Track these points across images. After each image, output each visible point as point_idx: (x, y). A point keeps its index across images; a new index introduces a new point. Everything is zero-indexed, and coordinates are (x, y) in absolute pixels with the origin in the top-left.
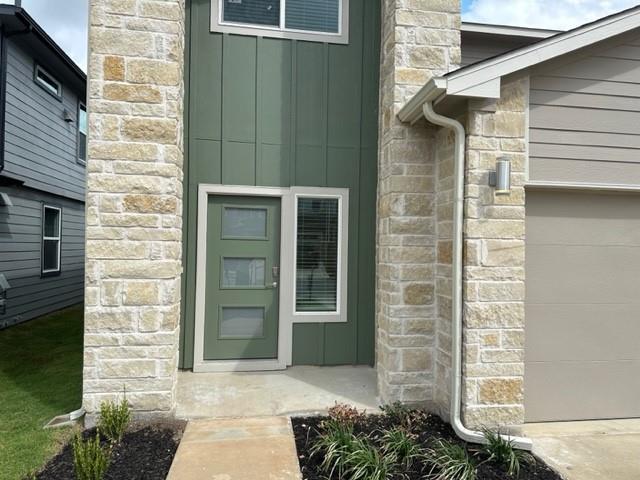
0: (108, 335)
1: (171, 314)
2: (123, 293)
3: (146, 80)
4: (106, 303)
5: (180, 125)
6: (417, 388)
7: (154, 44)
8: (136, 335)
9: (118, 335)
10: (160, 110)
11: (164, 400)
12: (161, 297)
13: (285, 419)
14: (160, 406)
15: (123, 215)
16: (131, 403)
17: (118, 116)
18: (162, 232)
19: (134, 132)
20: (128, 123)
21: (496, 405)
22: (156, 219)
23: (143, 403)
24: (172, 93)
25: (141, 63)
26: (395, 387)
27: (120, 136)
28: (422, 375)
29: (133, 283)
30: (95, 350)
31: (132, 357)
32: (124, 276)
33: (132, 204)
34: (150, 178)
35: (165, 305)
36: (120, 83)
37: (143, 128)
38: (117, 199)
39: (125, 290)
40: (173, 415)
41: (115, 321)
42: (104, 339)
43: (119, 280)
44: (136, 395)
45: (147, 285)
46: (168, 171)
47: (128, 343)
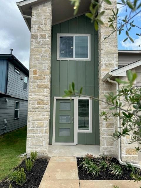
0: (32, 135)
1: (47, 129)
2: (36, 124)
3: (42, 75)
4: (32, 127)
5: (50, 84)
6: (110, 151)
7: (44, 67)
8: (39, 135)
9: (35, 135)
10: (45, 81)
11: (45, 151)
12: (45, 125)
13: (75, 158)
14: (44, 153)
15: (37, 106)
16: (37, 152)
17: (36, 83)
18: (45, 110)
19: (39, 87)
20: (38, 84)
21: (130, 155)
22: (44, 106)
23: (40, 152)
24: (48, 77)
25: (41, 71)
26: (104, 150)
27: (36, 88)
28: (111, 147)
29: (38, 122)
30: (30, 138)
31: (38, 140)
32: (36, 120)
33: (38, 103)
34: (43, 97)
35: (46, 127)
36: (36, 76)
37: (41, 86)
38: (35, 102)
39: (37, 124)
40: (47, 155)
41: (34, 131)
42: (31, 136)
43: (35, 121)
44: (38, 150)
45: (42, 122)
46: (47, 95)
47: (37, 137)
